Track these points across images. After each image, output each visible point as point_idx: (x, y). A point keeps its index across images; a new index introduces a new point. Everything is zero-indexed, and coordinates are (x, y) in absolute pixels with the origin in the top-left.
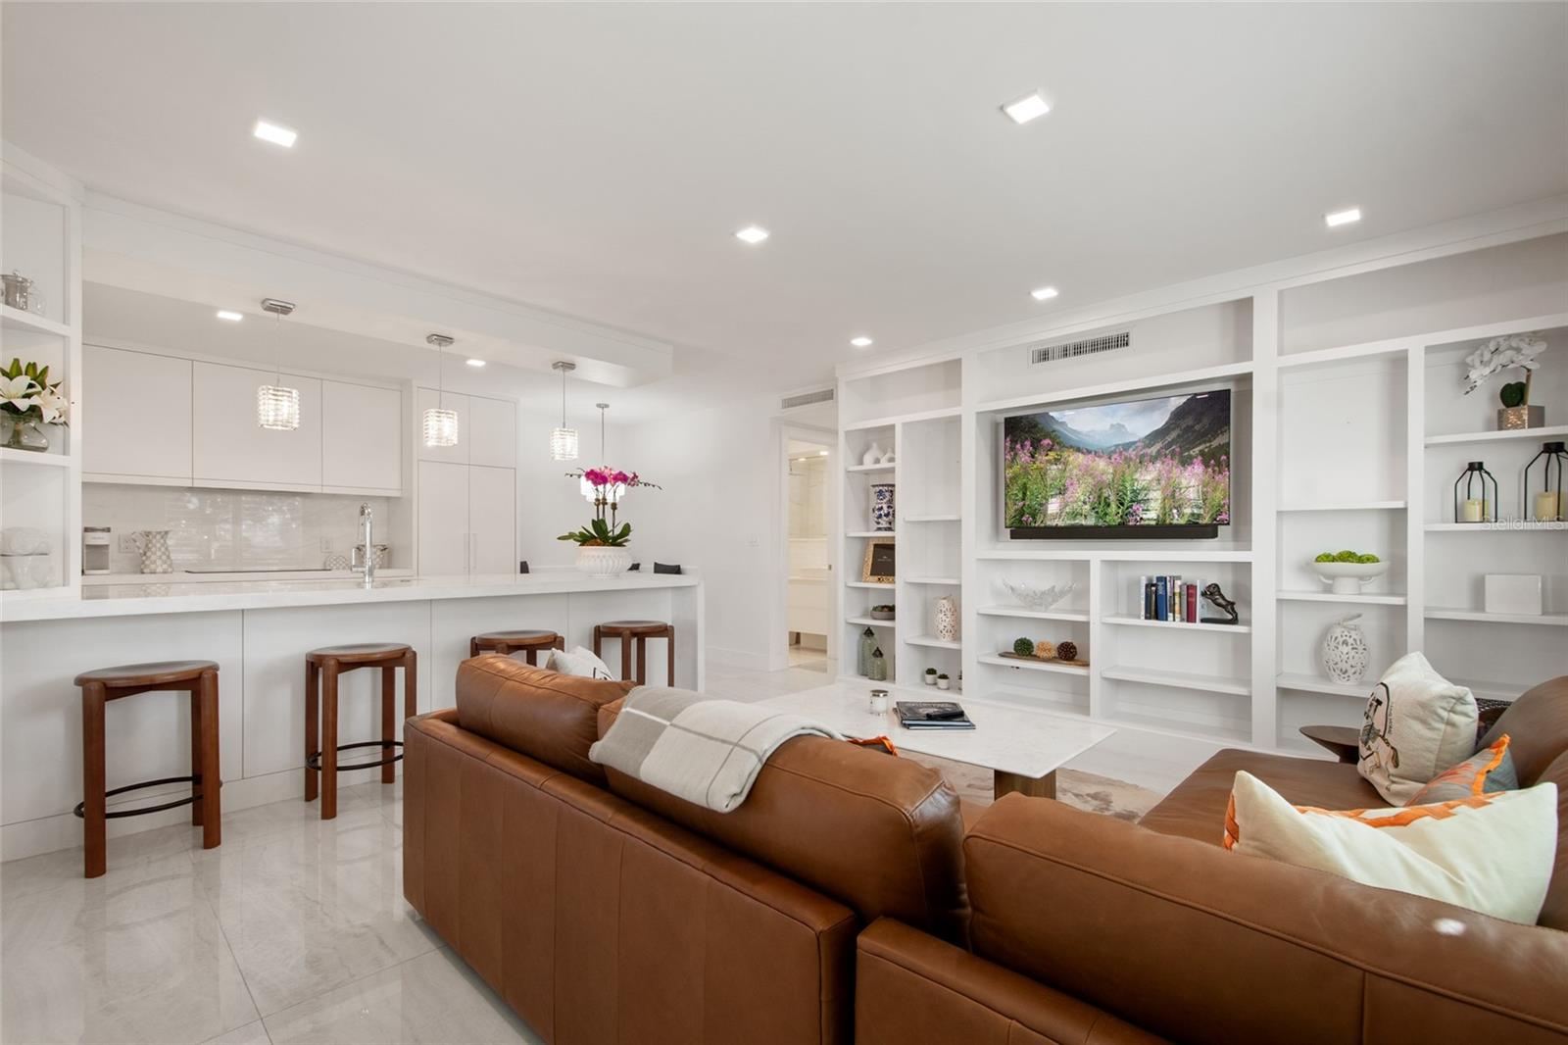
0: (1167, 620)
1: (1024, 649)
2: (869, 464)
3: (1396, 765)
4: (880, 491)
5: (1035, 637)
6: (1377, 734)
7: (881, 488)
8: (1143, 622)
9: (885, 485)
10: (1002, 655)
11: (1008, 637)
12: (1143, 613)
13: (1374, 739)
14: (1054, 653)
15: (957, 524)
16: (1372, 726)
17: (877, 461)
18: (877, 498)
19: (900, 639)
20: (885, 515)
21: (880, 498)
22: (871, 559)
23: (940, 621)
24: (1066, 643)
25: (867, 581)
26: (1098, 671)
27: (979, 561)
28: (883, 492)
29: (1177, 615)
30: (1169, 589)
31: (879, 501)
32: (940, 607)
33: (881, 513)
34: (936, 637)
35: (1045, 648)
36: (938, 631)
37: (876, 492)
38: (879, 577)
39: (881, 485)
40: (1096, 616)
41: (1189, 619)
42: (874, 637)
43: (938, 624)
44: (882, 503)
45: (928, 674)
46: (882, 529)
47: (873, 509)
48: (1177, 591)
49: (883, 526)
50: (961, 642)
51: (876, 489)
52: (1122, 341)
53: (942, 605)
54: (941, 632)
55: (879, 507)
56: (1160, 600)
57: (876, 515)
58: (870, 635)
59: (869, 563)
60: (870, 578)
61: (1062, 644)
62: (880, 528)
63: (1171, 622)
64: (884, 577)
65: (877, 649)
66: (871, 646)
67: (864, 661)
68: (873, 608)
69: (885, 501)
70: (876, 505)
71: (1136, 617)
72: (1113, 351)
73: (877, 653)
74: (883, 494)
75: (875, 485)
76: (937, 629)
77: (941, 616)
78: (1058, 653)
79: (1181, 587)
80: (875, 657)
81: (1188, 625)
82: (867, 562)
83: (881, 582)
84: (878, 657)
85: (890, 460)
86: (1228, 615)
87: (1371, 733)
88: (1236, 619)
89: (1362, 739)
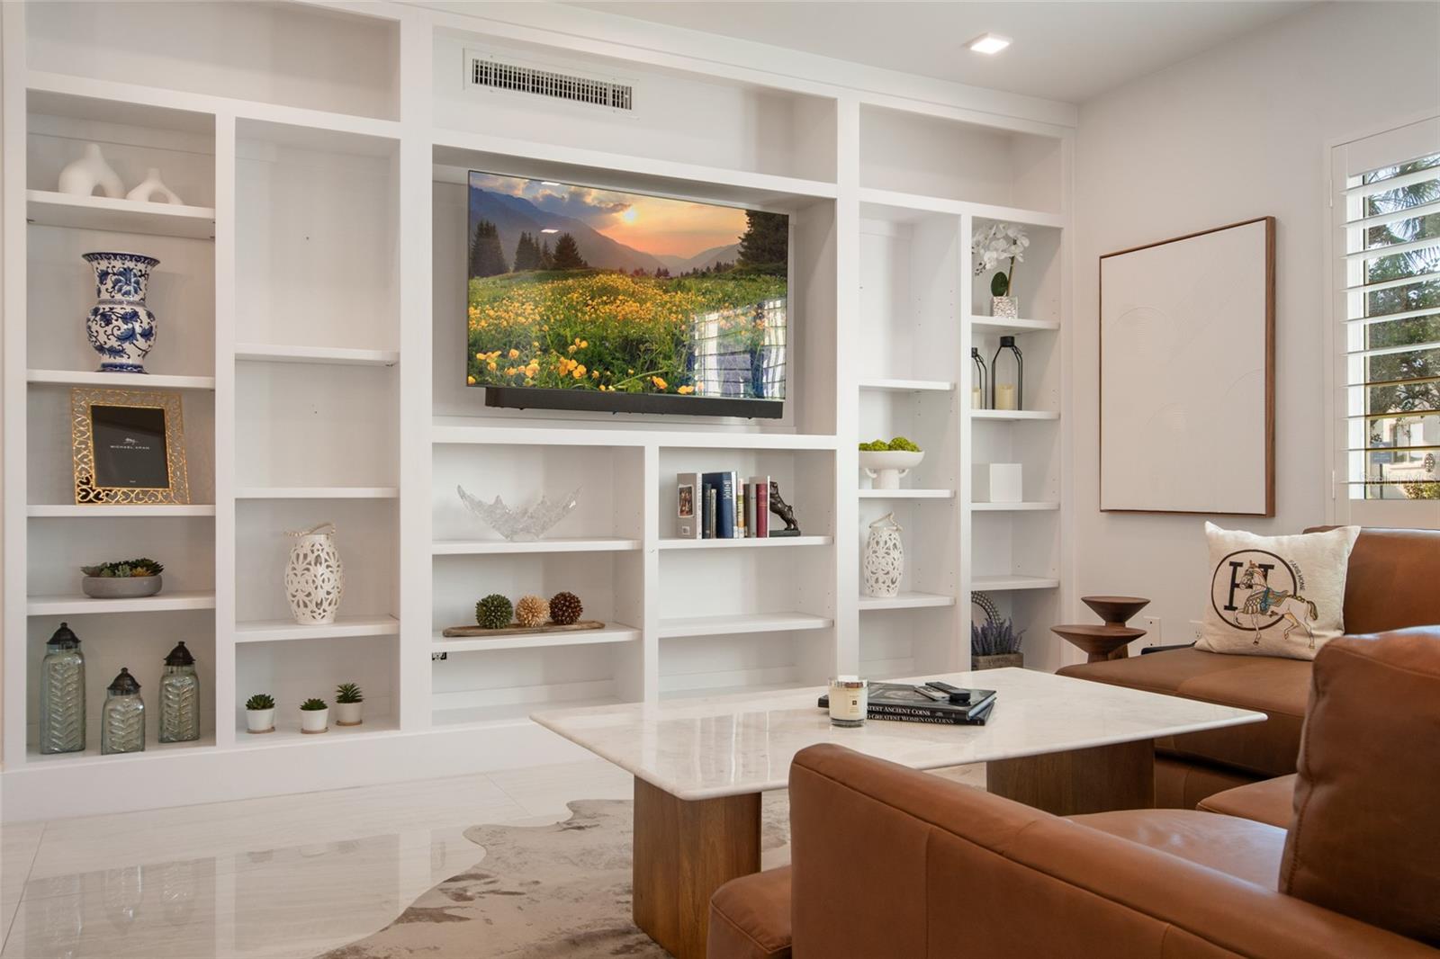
0: (732, 537)
1: (493, 615)
2: (77, 189)
3: (1315, 617)
4: (126, 272)
5: (512, 590)
6: (1282, 596)
7: (131, 264)
8: (699, 542)
9: (138, 259)
10: (450, 634)
11: (466, 598)
12: (699, 529)
13: (1278, 604)
14: (545, 616)
16: (1268, 589)
17: (99, 191)
18: (113, 287)
19: (228, 636)
20: (142, 335)
21: (126, 288)
22: (91, 444)
23: (319, 582)
24: (562, 595)
25: (90, 501)
26: (654, 628)
27: (437, 446)
28: (135, 275)
29: (742, 529)
30: (734, 490)
31: (118, 297)
32: (313, 552)
33: (133, 328)
34: (292, 620)
35: (529, 606)
36: (306, 606)
37: (108, 273)
38: (125, 490)
39: (123, 257)
40: (653, 541)
41: (760, 533)
42: (83, 647)
43: (310, 588)
44: (129, 303)
45: (254, 708)
46: (121, 368)
47: (104, 315)
48: (741, 493)
49: (130, 362)
50: (398, 619)
51: (104, 265)
52: (620, 98)
53: (317, 546)
54: (318, 605)
55: (126, 313)
56: (726, 507)
57: (116, 332)
58: (76, 641)
59: (86, 456)
60: (99, 493)
61: (556, 598)
62: (116, 366)
63: (738, 539)
64: (138, 490)
65: (125, 674)
66: (84, 670)
67: (47, 717)
68: (85, 570)
69: (137, 298)
70: (111, 306)
71: (693, 536)
72: (608, 110)
73: (124, 684)
74: (133, 280)
75: (100, 254)
76: (306, 599)
77: (321, 569)
78: (553, 615)
79: (746, 488)
80: (122, 694)
81: (755, 542)
82: (79, 450)
83: (131, 501)
84: (128, 692)
85: (153, 198)
86: (782, 525)
87: (1267, 599)
88: (796, 529)
89: (1245, 611)
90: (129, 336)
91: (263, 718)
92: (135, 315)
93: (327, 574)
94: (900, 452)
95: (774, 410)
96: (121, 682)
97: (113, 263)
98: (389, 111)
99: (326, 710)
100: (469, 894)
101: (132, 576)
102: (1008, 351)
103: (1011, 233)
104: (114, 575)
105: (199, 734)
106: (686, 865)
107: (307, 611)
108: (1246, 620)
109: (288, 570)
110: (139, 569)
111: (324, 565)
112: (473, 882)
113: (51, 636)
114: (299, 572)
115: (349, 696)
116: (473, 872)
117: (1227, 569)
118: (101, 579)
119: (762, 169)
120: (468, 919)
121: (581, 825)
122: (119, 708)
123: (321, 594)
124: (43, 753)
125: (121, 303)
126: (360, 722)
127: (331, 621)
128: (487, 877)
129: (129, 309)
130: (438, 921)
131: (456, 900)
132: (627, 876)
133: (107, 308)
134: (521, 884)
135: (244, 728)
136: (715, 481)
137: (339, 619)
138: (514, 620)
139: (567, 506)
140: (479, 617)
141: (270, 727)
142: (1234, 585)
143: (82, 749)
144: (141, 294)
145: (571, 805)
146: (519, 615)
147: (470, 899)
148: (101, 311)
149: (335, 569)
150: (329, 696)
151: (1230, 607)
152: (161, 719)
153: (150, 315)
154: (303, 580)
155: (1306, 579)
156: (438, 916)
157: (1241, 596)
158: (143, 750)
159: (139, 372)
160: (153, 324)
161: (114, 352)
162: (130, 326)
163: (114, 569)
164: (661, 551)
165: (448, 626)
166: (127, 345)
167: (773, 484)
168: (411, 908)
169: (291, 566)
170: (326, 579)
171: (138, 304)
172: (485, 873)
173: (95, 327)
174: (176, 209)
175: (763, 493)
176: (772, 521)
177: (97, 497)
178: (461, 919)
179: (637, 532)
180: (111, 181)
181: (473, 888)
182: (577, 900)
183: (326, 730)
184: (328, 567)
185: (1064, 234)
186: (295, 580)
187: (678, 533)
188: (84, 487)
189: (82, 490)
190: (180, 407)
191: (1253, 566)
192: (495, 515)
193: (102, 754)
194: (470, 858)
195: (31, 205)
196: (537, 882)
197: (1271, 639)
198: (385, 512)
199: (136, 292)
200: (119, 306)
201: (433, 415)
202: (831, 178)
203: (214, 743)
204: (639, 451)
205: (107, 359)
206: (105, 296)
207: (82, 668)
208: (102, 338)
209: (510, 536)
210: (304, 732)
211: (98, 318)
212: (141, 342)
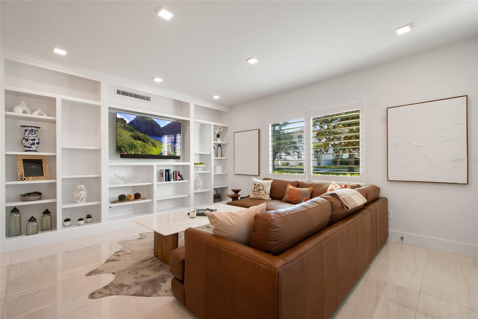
1: (122, 198)
2: (18, 111)
3: (265, 193)
4: (32, 130)
5: (126, 193)
6: (261, 190)
7: (34, 128)
8: (165, 182)
9: (36, 127)
10: (112, 202)
11: (116, 195)
12: (165, 180)
13: (261, 191)
14: (133, 198)
15: (98, 151)
16: (259, 189)
17: (24, 112)
18: (29, 133)
19: (60, 207)
20: (36, 144)
21: (32, 133)
22: (23, 167)
23: (82, 194)
24: (137, 193)
25: (23, 180)
26: (156, 199)
27: (110, 166)
28: (34, 131)
29: (173, 179)
30: (171, 172)
31: (30, 135)
32: (80, 188)
33: (34, 142)
34: (75, 202)
35: (130, 196)
36: (79, 199)
37: (27, 130)
38: (32, 177)
39: (31, 127)
40: (155, 182)
41: (176, 180)
42: (20, 212)
43: (80, 196)
44: (34, 137)
45: (66, 221)
46: (31, 151)
47: (26, 139)
48: (173, 173)
49: (33, 149)
50: (101, 201)
51: (26, 128)
52: (148, 99)
53: (81, 187)
54: (82, 199)
55: (32, 139)
56: (170, 175)
57: (29, 143)
58: (18, 211)
59: (21, 170)
60: (25, 178)
61: (136, 194)
62: (29, 150)
63: (172, 181)
64: (35, 177)
65: (32, 217)
66: (21, 217)
67: (10, 229)
68: (21, 195)
69: (35, 135)
70: (28, 137)
71: (163, 181)
72: (146, 101)
73: (32, 219)
74: (34, 132)
75: (25, 126)
76: (79, 198)
77: (82, 192)
78: (135, 197)
79: (173, 172)
80: (32, 222)
81: (175, 182)
82: (19, 169)
83: (34, 180)
84: (33, 221)
85: (39, 114)
86: (180, 178)
87: (259, 190)
88: (183, 179)
89: (256, 192)
90: (34, 144)
91: (68, 223)
92: (35, 139)
93: (84, 192)
94: (201, 165)
95: (178, 158)
96: (31, 219)
97: (29, 128)
98: (99, 99)
99: (83, 221)
100: (120, 255)
101: (34, 196)
102: (219, 147)
103: (220, 127)
104: (29, 196)
105: (52, 228)
106: (164, 245)
107: (79, 200)
108: (256, 193)
109: (74, 192)
110: (36, 194)
111: (83, 191)
112: (121, 252)
113: (11, 210)
114: (77, 192)
115: (89, 217)
116: (121, 250)
117: (254, 185)
118: (26, 196)
119: (176, 115)
120: (120, 260)
121: (142, 238)
122: (31, 225)
123: (83, 197)
124: (9, 237)
125: (31, 137)
126: (92, 222)
127: (85, 202)
128: (123, 251)
129: (33, 138)
130: (114, 261)
131: (117, 256)
132: (153, 247)
133: (27, 138)
134: (131, 252)
135: (64, 226)
136: (167, 171)
137: (87, 201)
138: (127, 199)
139: (138, 177)
140: (119, 199)
141: (70, 225)
142: (255, 188)
143: (20, 234)
144: (36, 135)
145: (140, 234)
146: (127, 198)
147: (120, 256)
148: (25, 138)
149: (86, 191)
150: (84, 217)
151: (254, 191)
152: (42, 226)
153: (38, 139)
154: (78, 194)
155: (265, 188)
156: (114, 260)
157: (256, 189)
158: (37, 233)
159: (36, 152)
160: (39, 141)
161: (28, 147)
162: (33, 142)
163: (29, 194)
164: (157, 184)
165: (112, 201)
166: (32, 146)
167: (178, 171)
168: (108, 260)
169: (75, 191)
170: (84, 194)
171: (35, 137)
172: (123, 250)
173: (23, 142)
174: (45, 117)
175: (177, 173)
176: (179, 178)
177: (25, 179)
178: (119, 260)
179: (152, 181)
180: (27, 110)
181: (121, 254)
182: (142, 253)
183: (84, 224)
184: (84, 191)
185: (228, 128)
186: (76, 194)
187: (160, 181)
188: (21, 177)
189: (21, 178)
190: (46, 159)
191: (257, 185)
192: (123, 179)
193: (27, 235)
194: (119, 248)
195: (6, 115)
196: (134, 251)
197: (259, 196)
198: (98, 180)
199: (35, 134)
200: (30, 138)
201: (109, 159)
202: (189, 117)
203: (56, 230)
204: (153, 166)
205: (27, 149)
206: (26, 135)
207: (20, 217)
208: (26, 144)
209: (126, 183)
210: (78, 225)
211: (25, 140)
212: (36, 145)
